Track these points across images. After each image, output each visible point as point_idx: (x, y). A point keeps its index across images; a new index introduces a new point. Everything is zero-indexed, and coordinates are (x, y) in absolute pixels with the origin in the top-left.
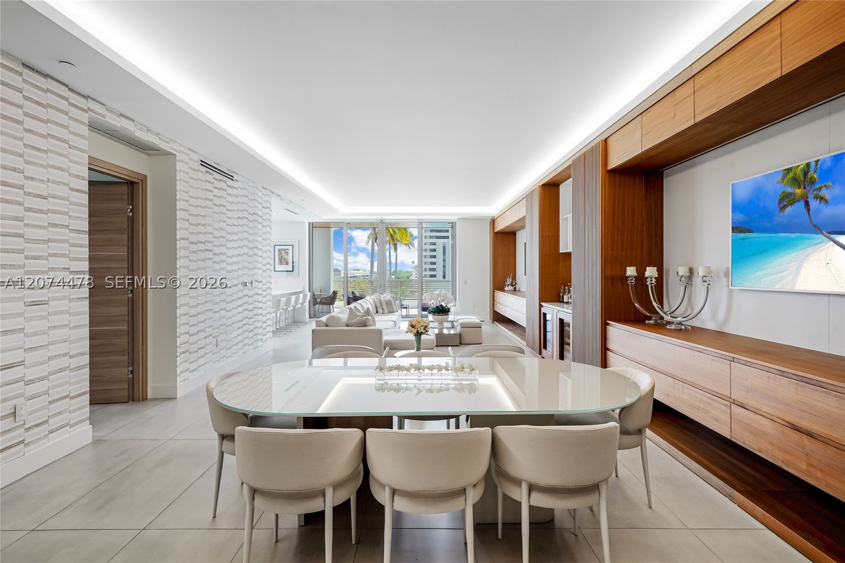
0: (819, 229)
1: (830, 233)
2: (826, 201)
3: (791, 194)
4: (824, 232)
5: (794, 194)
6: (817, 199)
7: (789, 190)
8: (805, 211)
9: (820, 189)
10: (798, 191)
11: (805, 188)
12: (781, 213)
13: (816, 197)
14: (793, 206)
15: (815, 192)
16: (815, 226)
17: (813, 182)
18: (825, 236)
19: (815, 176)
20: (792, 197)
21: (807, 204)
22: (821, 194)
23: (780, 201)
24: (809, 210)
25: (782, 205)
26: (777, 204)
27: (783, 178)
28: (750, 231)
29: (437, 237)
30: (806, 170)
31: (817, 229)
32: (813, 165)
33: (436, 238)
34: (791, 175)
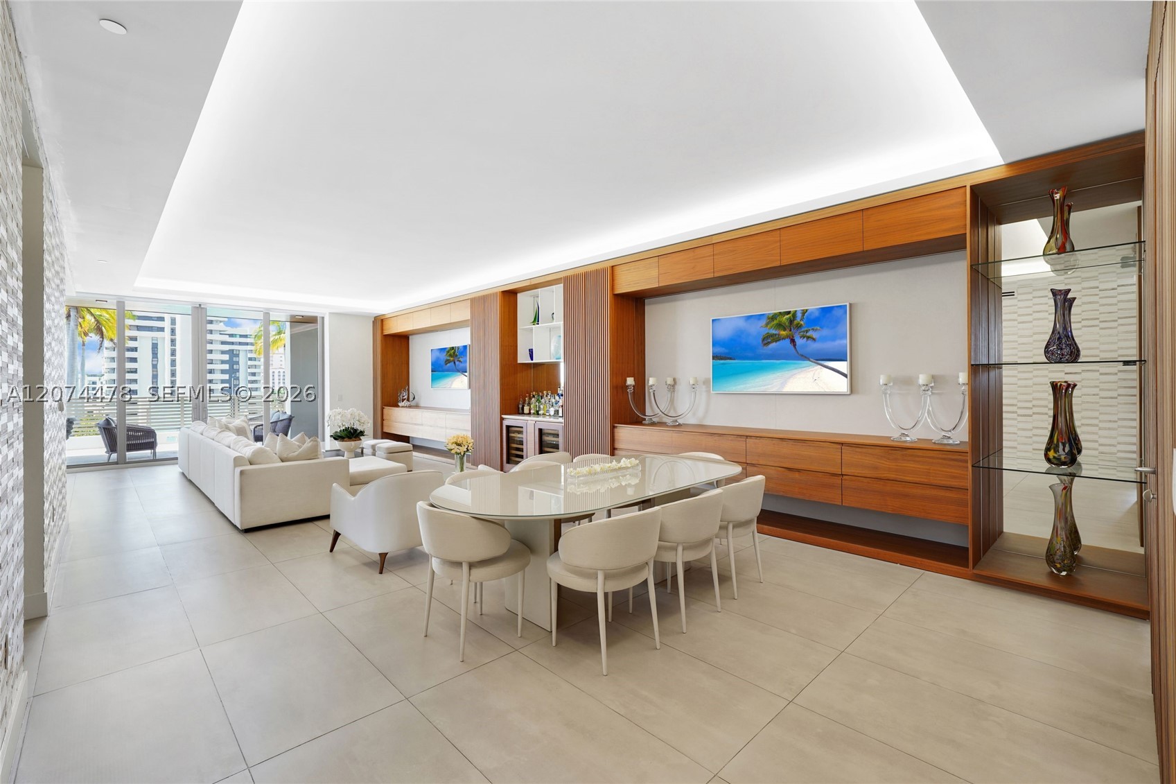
0: (806, 357)
1: (817, 360)
2: (814, 339)
3: (776, 335)
4: (812, 360)
5: (779, 335)
6: (804, 338)
7: (774, 332)
8: (791, 346)
9: (807, 331)
10: (783, 333)
11: (791, 331)
12: (765, 347)
13: (803, 337)
14: (778, 343)
15: (802, 333)
16: (802, 355)
17: (799, 327)
18: (810, 361)
19: (802, 323)
20: (777, 336)
21: (793, 341)
22: (808, 334)
23: (763, 340)
24: (795, 345)
25: (766, 342)
26: (761, 342)
27: (767, 324)
28: (731, 359)
29: (139, 328)
30: (792, 319)
31: (804, 357)
32: (799, 315)
33: (138, 330)
34: (775, 322)
